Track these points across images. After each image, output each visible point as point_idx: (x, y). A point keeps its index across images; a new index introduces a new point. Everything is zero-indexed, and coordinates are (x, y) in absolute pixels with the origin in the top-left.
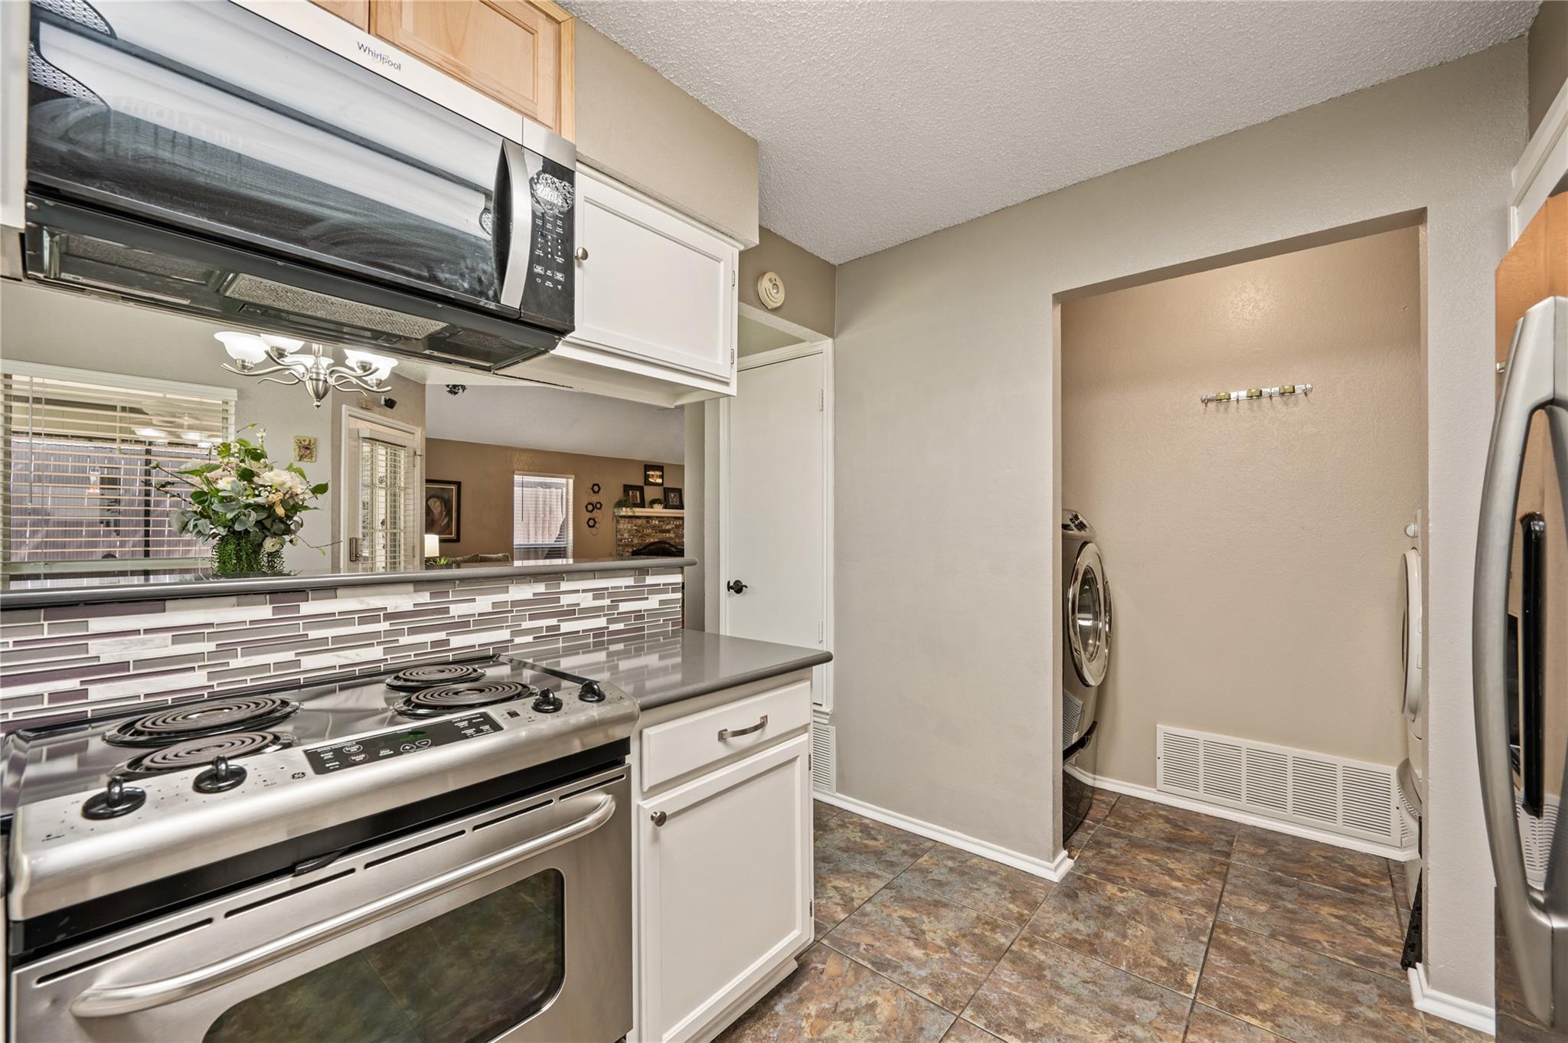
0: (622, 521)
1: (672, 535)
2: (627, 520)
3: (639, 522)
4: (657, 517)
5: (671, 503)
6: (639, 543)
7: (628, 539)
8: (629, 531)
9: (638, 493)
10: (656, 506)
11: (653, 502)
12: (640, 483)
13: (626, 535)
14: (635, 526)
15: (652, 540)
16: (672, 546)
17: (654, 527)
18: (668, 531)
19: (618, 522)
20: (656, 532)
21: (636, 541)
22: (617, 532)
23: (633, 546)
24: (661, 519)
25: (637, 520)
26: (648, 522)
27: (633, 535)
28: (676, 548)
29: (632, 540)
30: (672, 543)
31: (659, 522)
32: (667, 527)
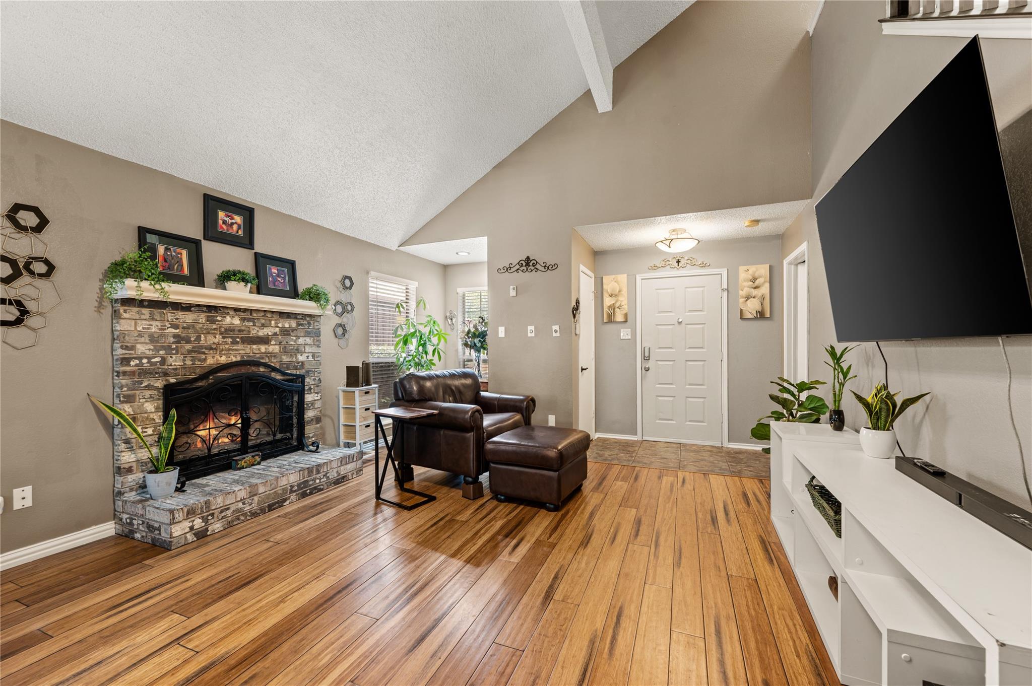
0: (132, 312)
1: (274, 348)
2: (146, 312)
3: (188, 318)
4: (236, 310)
5: (270, 286)
6: (184, 367)
7: (149, 358)
8: (153, 339)
9: (184, 253)
10: (231, 285)
11: (224, 279)
12: (194, 230)
13: (141, 349)
14: (175, 326)
15: (223, 360)
16: (274, 369)
17: (228, 331)
18: (265, 340)
19: (116, 314)
20: (234, 342)
21: (175, 361)
22: (113, 339)
23: (166, 374)
24: (247, 315)
25: (181, 315)
26: (211, 320)
27: (168, 349)
28: (284, 374)
29: (163, 361)
30: (274, 363)
31: (243, 320)
32: (262, 333)
